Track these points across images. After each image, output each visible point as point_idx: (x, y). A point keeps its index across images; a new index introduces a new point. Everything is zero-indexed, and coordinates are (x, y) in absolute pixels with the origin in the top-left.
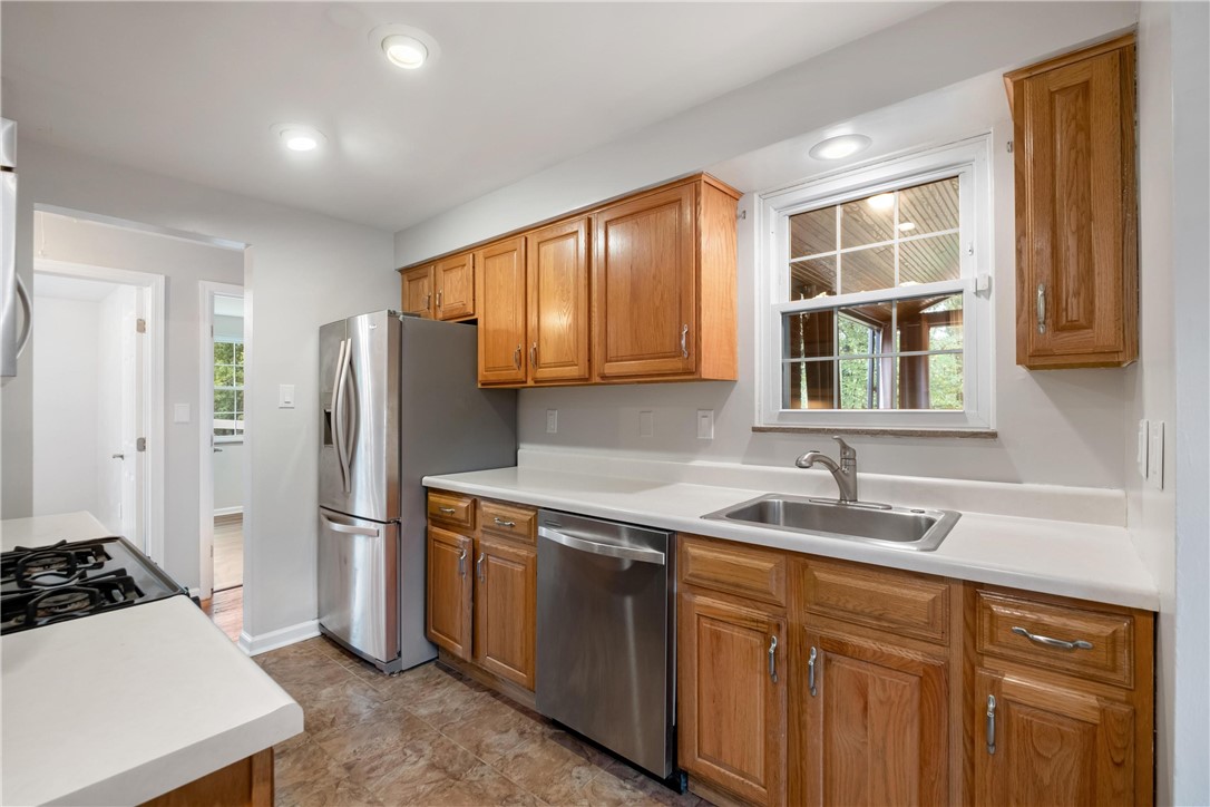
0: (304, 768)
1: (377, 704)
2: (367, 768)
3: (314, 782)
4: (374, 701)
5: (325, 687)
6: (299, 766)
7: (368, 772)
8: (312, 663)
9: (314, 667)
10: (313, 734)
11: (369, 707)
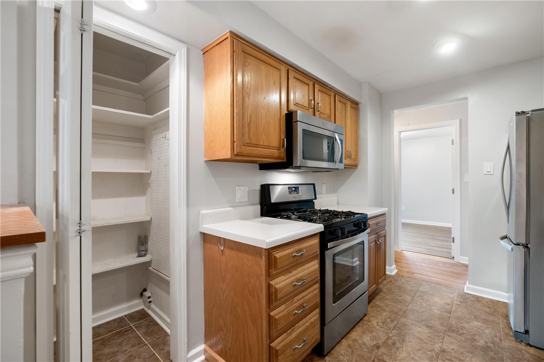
0: (429, 337)
1: (492, 345)
2: (448, 357)
3: (425, 343)
4: (493, 343)
5: (479, 322)
6: (429, 335)
7: (447, 359)
8: (488, 310)
9: (487, 312)
10: (449, 331)
11: (486, 343)
